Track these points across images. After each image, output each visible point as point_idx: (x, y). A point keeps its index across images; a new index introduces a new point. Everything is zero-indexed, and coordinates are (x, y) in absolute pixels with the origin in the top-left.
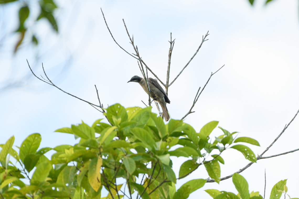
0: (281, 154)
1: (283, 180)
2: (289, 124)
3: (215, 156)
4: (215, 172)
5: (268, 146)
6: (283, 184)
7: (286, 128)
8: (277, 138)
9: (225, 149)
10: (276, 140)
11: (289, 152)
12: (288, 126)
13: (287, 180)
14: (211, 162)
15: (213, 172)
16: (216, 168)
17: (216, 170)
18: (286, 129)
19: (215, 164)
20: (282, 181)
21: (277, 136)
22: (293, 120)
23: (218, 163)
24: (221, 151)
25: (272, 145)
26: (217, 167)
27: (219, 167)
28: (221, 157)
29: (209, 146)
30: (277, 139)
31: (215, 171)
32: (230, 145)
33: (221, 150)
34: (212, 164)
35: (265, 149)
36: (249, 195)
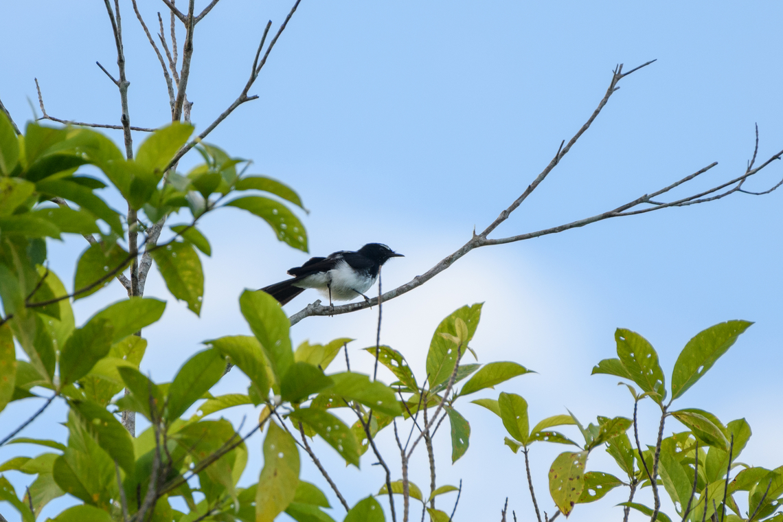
0: (546, 232)
1: (470, 306)
2: (573, 141)
3: (181, 229)
4: (185, 279)
5: (506, 208)
6: (469, 318)
7: (564, 152)
8: (536, 184)
9: (208, 209)
10: (530, 190)
11: (571, 226)
12: (570, 145)
13: (482, 304)
14: (169, 247)
15: (179, 280)
16: (187, 268)
17: (188, 273)
18: (562, 155)
19: (184, 255)
20: (466, 307)
21: (535, 177)
22: (585, 128)
23: (194, 252)
24: (197, 215)
25: (518, 205)
26: (191, 263)
27: (199, 263)
28: (199, 234)
29: (161, 200)
30: (534, 187)
31: (186, 275)
32: (224, 195)
33: (197, 212)
34: (174, 254)
35: (497, 216)
36: (291, 354)
